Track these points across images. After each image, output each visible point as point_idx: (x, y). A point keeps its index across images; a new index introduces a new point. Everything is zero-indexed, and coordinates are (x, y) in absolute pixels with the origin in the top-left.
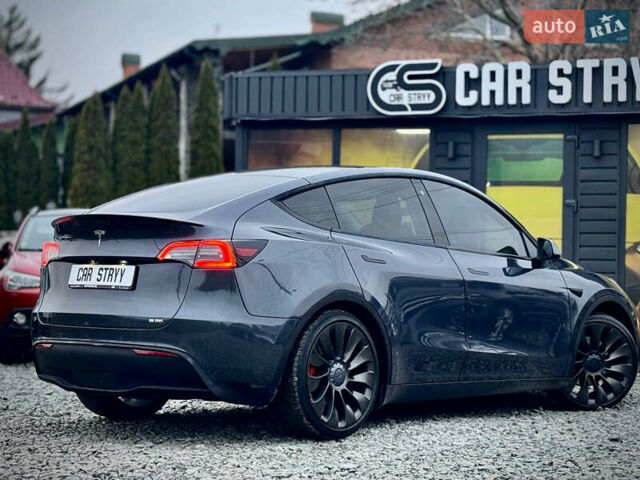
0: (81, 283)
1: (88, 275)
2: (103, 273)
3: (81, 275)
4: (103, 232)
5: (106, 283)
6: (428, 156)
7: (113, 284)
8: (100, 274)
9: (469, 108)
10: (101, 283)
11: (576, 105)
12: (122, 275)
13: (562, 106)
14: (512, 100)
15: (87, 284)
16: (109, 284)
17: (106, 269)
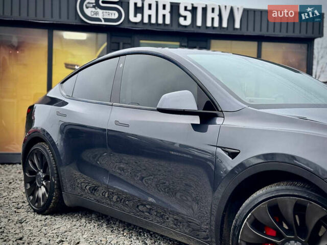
6: (106, 49)
9: (136, 23)
11: (193, 27)
13: (185, 26)
14: (160, 21)
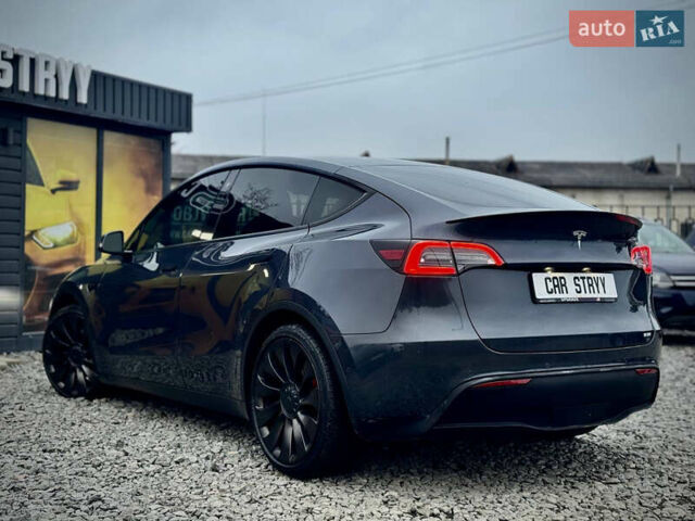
0: (553, 296)
1: (560, 286)
2: (581, 282)
3: (551, 286)
4: (584, 234)
5: (588, 295)
7: (598, 296)
8: (577, 285)
10: (583, 295)
12: (603, 285)
15: (563, 296)
16: (592, 295)
17: (583, 278)
